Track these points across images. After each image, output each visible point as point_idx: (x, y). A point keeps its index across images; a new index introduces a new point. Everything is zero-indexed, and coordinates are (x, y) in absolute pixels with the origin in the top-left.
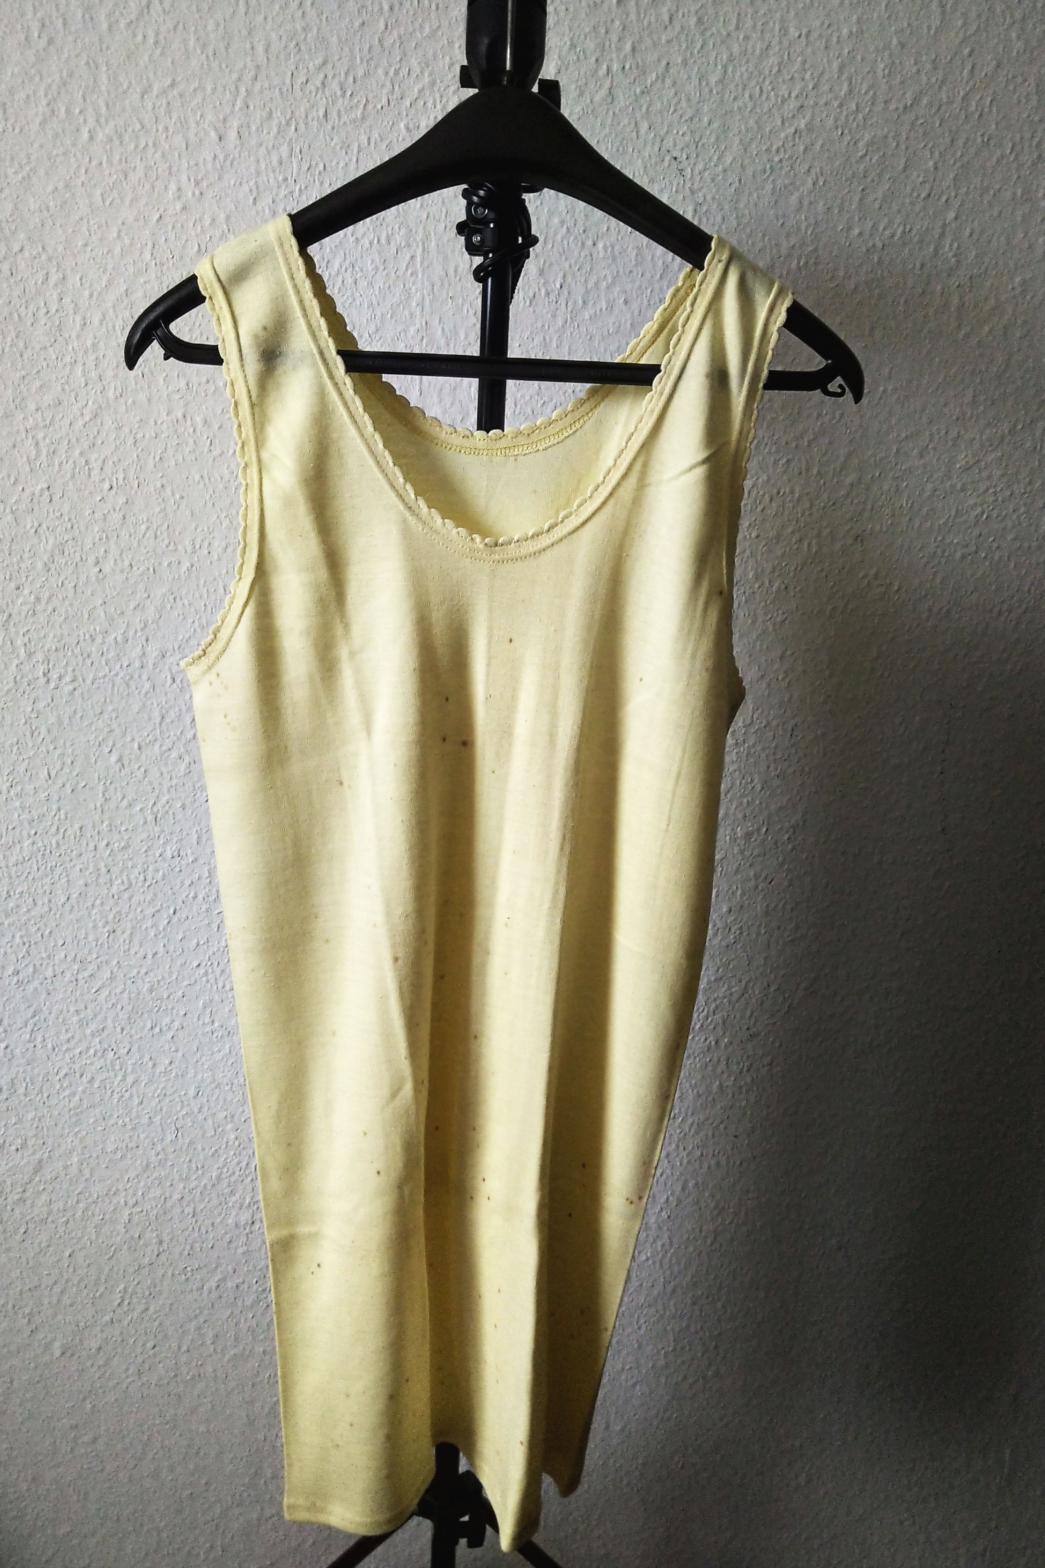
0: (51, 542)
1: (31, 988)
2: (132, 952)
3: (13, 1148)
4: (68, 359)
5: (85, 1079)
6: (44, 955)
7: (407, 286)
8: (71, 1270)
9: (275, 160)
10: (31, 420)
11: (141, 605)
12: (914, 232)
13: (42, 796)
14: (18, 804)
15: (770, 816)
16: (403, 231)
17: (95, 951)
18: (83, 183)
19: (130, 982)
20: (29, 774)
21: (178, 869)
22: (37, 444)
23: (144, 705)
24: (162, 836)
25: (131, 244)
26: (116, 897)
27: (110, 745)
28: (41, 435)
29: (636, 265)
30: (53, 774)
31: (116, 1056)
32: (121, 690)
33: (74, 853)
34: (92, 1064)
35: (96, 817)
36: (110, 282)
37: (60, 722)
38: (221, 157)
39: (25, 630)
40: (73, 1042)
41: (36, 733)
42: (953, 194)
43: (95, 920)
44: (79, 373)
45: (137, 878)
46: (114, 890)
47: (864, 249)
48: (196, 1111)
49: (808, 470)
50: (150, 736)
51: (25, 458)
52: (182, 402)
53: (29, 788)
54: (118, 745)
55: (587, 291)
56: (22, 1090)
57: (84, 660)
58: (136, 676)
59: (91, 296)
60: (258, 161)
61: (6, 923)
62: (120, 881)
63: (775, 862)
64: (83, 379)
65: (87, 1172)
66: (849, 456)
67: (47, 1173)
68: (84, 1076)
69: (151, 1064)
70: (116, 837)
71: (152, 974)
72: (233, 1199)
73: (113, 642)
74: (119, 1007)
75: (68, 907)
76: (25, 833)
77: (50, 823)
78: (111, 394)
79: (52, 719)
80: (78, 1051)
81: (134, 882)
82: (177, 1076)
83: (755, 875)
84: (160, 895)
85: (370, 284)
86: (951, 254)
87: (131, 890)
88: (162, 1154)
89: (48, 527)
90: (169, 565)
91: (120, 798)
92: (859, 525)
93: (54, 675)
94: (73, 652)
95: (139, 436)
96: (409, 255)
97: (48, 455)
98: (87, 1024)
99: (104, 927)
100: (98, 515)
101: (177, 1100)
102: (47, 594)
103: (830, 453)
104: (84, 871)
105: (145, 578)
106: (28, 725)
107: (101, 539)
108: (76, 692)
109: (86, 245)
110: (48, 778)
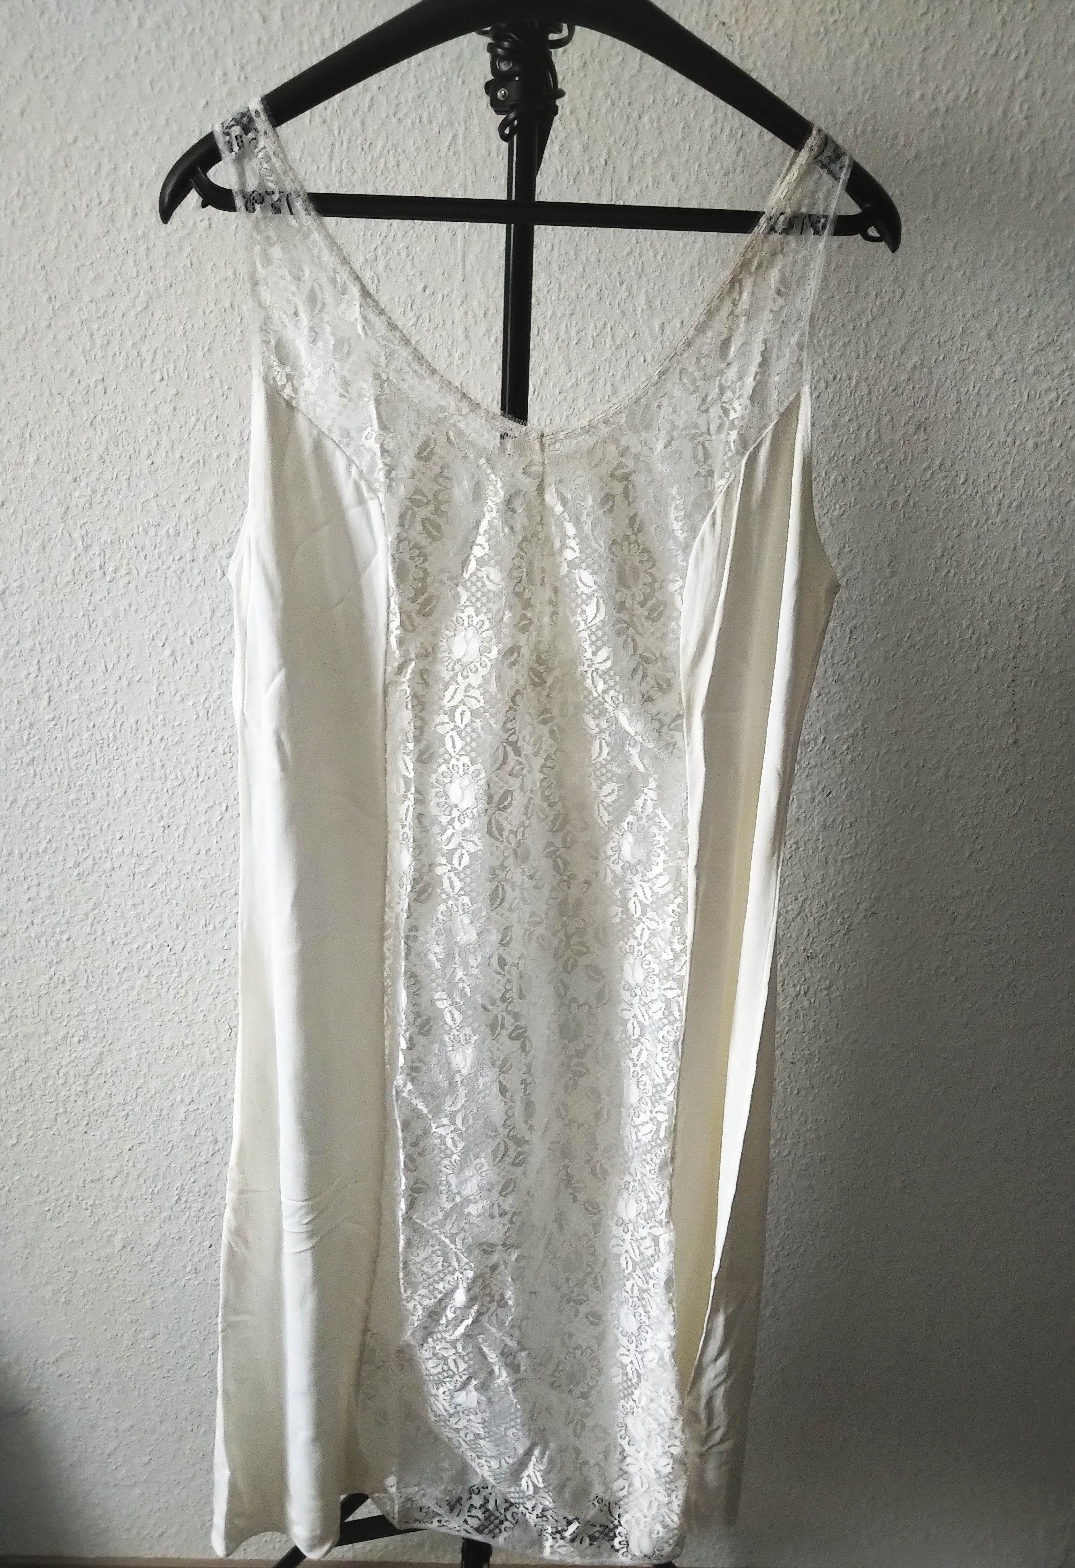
0: (106, 433)
1: (91, 879)
2: (186, 847)
3: (76, 1039)
4: (119, 250)
5: (142, 974)
6: (103, 848)
8: (131, 1164)
9: (318, 43)
10: (86, 312)
11: (192, 498)
12: (981, 92)
13: (100, 688)
14: (77, 696)
15: (828, 723)
16: (445, 109)
17: (151, 845)
18: (133, 72)
19: (184, 878)
20: (87, 666)
21: (230, 766)
22: (92, 335)
23: (196, 599)
24: (213, 733)
25: (180, 132)
26: (170, 792)
27: (164, 638)
29: (683, 139)
30: (110, 667)
31: (172, 952)
32: (173, 584)
33: (130, 747)
34: (149, 958)
35: (151, 712)
37: (116, 616)
38: (265, 40)
39: (82, 522)
40: (131, 937)
41: (93, 626)
42: (1023, 51)
43: (151, 815)
44: (131, 263)
45: (190, 774)
46: (168, 785)
47: (926, 112)
49: (867, 353)
50: (202, 630)
51: (81, 349)
52: (229, 292)
53: (88, 681)
54: (171, 639)
55: (632, 168)
56: (83, 982)
57: (138, 552)
58: (187, 569)
59: (141, 185)
60: (301, 43)
61: (67, 815)
62: (173, 776)
63: (833, 775)
64: (135, 270)
65: (145, 1067)
66: (909, 338)
67: (108, 1066)
68: (142, 971)
69: (205, 961)
70: (170, 731)
71: (205, 871)
73: (165, 536)
74: (174, 902)
75: (124, 801)
76: (84, 726)
77: (107, 717)
78: (161, 284)
79: (109, 612)
80: (135, 946)
81: (187, 779)
83: (812, 787)
84: (212, 791)
85: (413, 165)
86: (1021, 117)
87: (185, 785)
88: (216, 1052)
89: (103, 420)
90: (218, 457)
91: (173, 693)
92: (921, 411)
93: (110, 568)
94: (127, 544)
95: (189, 326)
96: (450, 135)
97: (102, 346)
98: (144, 919)
99: (159, 822)
100: (150, 407)
101: (231, 998)
102: (102, 487)
103: (889, 334)
104: (140, 765)
105: (196, 470)
106: (86, 617)
107: (153, 431)
108: (130, 585)
109: (136, 134)
110: (105, 671)
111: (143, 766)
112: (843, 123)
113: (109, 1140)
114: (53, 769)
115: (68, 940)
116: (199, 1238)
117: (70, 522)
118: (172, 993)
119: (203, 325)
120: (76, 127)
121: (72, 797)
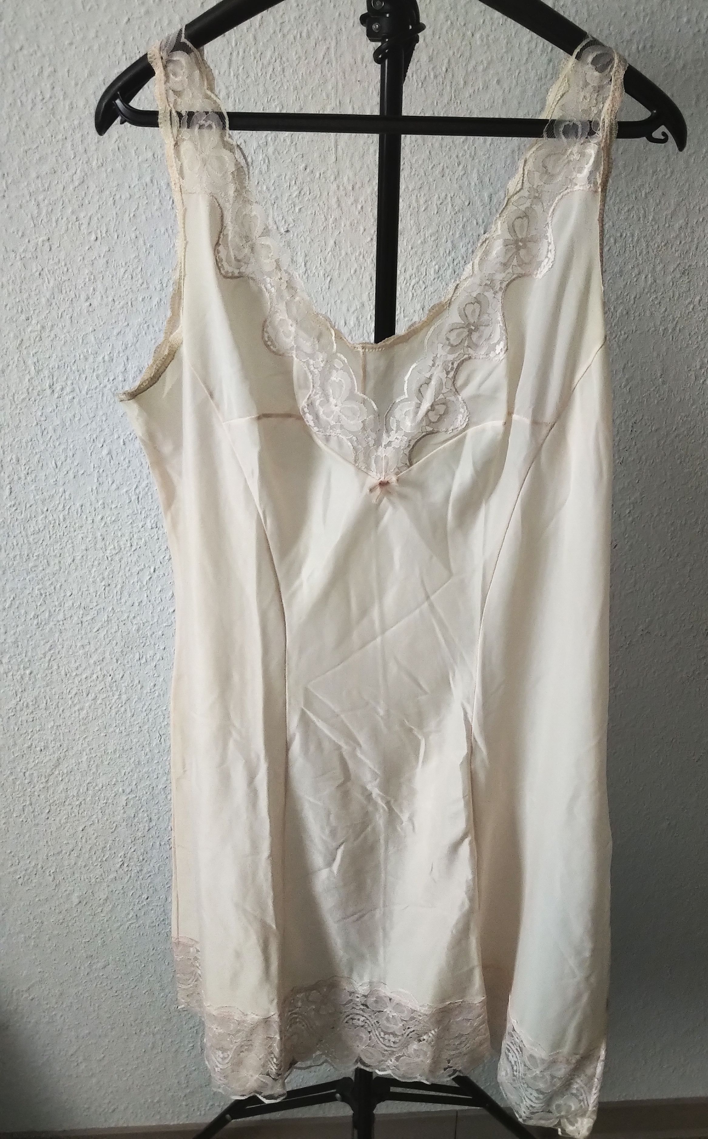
0: (52, 282)
1: (48, 628)
2: (123, 601)
3: (38, 749)
4: (60, 137)
5: (90, 697)
6: (57, 603)
7: (324, 72)
8: (84, 840)
10: (33, 186)
11: (122, 332)
13: (52, 481)
16: (320, 27)
17: (95, 601)
19: (122, 624)
20: (41, 464)
21: (156, 538)
22: (38, 205)
24: (143, 512)
25: (107, 42)
26: (110, 559)
27: (102, 440)
29: (507, 52)
30: (59, 464)
31: (113, 680)
32: (109, 399)
33: (77, 525)
34: (95, 686)
35: (93, 498)
36: (90, 75)
37: (63, 424)
39: (34, 351)
40: (80, 669)
41: (45, 433)
43: (94, 577)
44: (69, 147)
45: (125, 544)
46: (108, 553)
47: (691, 33)
49: (645, 217)
50: (132, 434)
51: (29, 216)
52: (149, 170)
54: (108, 441)
55: (467, 74)
56: (43, 706)
57: (80, 375)
59: (76, 84)
61: (27, 579)
62: (112, 547)
64: (72, 152)
65: (93, 768)
66: (676, 205)
67: (64, 768)
68: (90, 695)
69: (139, 686)
70: (108, 512)
71: (138, 618)
73: (101, 361)
74: (114, 642)
75: (73, 567)
76: (39, 510)
77: (57, 502)
78: (94, 164)
79: (57, 422)
80: (84, 676)
81: (123, 547)
82: (158, 696)
84: (143, 557)
85: (295, 72)
87: (121, 553)
88: (149, 754)
89: (49, 271)
90: (143, 300)
91: (110, 483)
92: (685, 261)
93: (58, 387)
94: (71, 369)
95: (117, 197)
96: (324, 48)
97: (47, 213)
99: (101, 582)
101: (160, 713)
102: (50, 324)
104: (85, 539)
105: (125, 310)
106: (39, 426)
107: (90, 280)
108: (75, 400)
109: (71, 44)
110: (55, 467)
111: (88, 540)
112: (628, 41)
114: (15, 544)
115: (30, 674)
116: (139, 893)
117: (25, 352)
118: (113, 712)
119: (128, 196)
120: (22, 37)
121: (31, 565)
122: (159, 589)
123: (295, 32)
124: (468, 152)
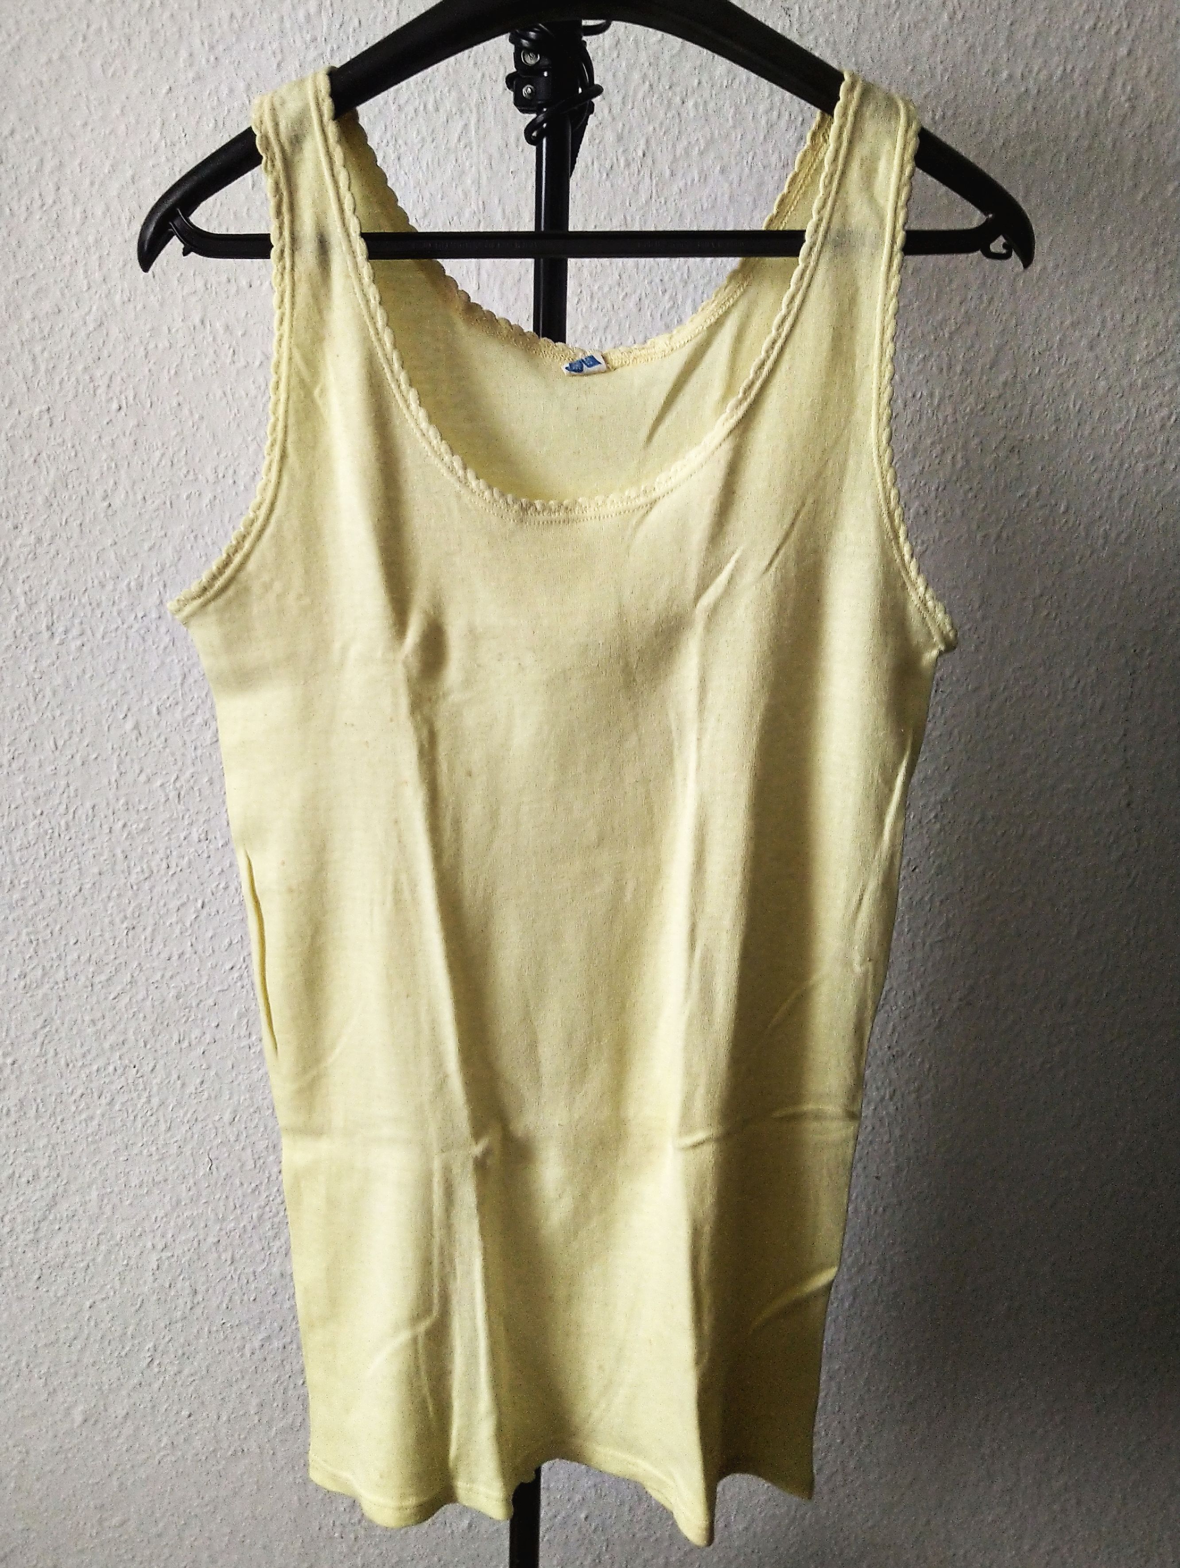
0: (52, 472)
1: (40, 992)
2: (155, 952)
3: (24, 1180)
4: (67, 259)
5: (103, 1101)
6: (54, 955)
7: (460, 161)
8: (92, 1323)
10: (27, 331)
11: (158, 545)
12: (1077, 71)
13: (48, 769)
14: (21, 779)
16: (454, 94)
17: (112, 951)
18: (80, 53)
19: (152, 987)
20: (33, 744)
21: (206, 855)
22: (34, 360)
23: (163, 663)
24: (187, 816)
25: (138, 122)
26: (135, 887)
27: (125, 708)
28: (37, 349)
29: (734, 127)
30: (60, 743)
31: (139, 1074)
32: (136, 646)
33: (86, 836)
34: (111, 1082)
35: (111, 795)
36: (114, 168)
37: (67, 684)
38: (239, 14)
39: (25, 576)
40: (89, 1057)
41: (40, 696)
42: (1125, 25)
43: (111, 915)
44: (81, 275)
45: (159, 865)
46: (133, 879)
47: (1014, 94)
48: (232, 1139)
49: (950, 367)
50: (171, 699)
51: (21, 375)
52: (199, 306)
53: (34, 761)
54: (135, 709)
55: (675, 159)
56: (32, 1113)
57: (93, 610)
58: (153, 628)
59: (92, 184)
60: (282, 19)
61: (10, 918)
62: (139, 869)
64: (85, 282)
65: (108, 1210)
66: (999, 349)
67: (63, 1208)
68: (103, 1097)
69: (178, 1084)
70: (135, 817)
71: (178, 979)
72: (277, 1244)
73: (125, 589)
74: (141, 1015)
75: (80, 900)
76: (30, 814)
77: (57, 801)
78: (117, 298)
79: (58, 680)
80: (95, 1068)
81: (155, 871)
82: (209, 1097)
84: (186, 886)
86: (1123, 99)
87: (153, 879)
88: (194, 1189)
89: (49, 457)
90: (188, 497)
91: (137, 771)
92: (1015, 433)
93: (59, 628)
94: (80, 600)
95: (151, 346)
96: (461, 124)
97: (47, 370)
98: (105, 1036)
99: (122, 922)
100: (106, 440)
101: (211, 1126)
102: (49, 534)
103: (977, 347)
104: (97, 857)
105: (162, 512)
106: (31, 687)
107: (109, 468)
108: (84, 648)
109: (85, 124)
110: (54, 749)
111: (102, 859)
113: (66, 1295)
115: (14, 1063)
116: (175, 1408)
118: (139, 1124)
119: (168, 345)
120: (13, 117)
121: (16, 896)
122: (210, 934)
123: (417, 103)
124: (679, 274)
